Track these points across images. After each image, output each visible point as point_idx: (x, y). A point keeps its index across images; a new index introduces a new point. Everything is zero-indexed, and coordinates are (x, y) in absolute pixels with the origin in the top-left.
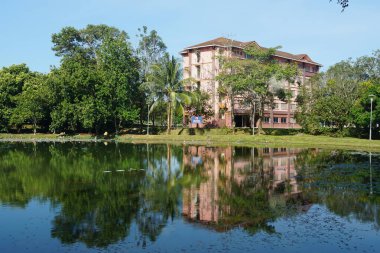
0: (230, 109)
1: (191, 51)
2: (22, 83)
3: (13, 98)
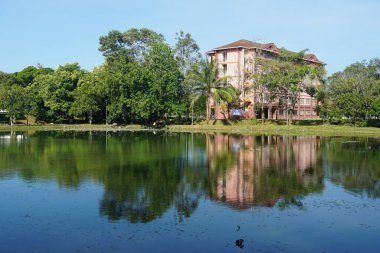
0: (253, 103)
1: (218, 51)
2: (76, 80)
3: (69, 93)
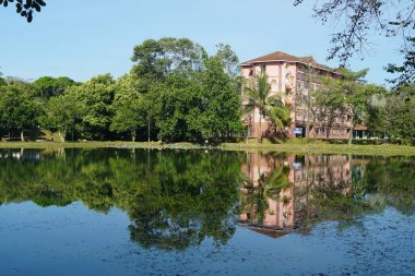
1: (256, 64)
2: (112, 94)
3: (108, 107)
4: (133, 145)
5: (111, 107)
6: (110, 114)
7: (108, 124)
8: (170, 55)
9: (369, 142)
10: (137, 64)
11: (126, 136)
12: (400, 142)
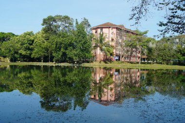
4: (42, 64)
5: (32, 46)
6: (32, 50)
7: (31, 54)
8: (59, 23)
9: (148, 63)
10: (44, 27)
11: (39, 60)
12: (161, 63)
